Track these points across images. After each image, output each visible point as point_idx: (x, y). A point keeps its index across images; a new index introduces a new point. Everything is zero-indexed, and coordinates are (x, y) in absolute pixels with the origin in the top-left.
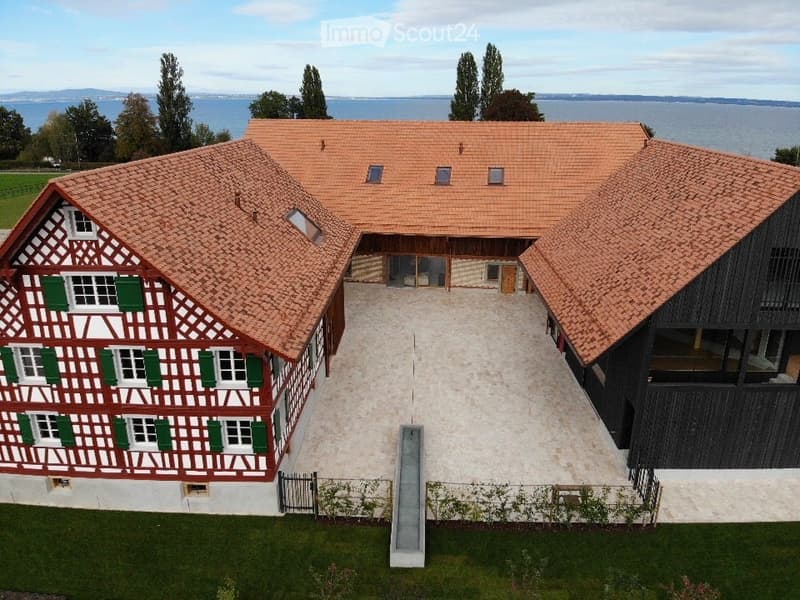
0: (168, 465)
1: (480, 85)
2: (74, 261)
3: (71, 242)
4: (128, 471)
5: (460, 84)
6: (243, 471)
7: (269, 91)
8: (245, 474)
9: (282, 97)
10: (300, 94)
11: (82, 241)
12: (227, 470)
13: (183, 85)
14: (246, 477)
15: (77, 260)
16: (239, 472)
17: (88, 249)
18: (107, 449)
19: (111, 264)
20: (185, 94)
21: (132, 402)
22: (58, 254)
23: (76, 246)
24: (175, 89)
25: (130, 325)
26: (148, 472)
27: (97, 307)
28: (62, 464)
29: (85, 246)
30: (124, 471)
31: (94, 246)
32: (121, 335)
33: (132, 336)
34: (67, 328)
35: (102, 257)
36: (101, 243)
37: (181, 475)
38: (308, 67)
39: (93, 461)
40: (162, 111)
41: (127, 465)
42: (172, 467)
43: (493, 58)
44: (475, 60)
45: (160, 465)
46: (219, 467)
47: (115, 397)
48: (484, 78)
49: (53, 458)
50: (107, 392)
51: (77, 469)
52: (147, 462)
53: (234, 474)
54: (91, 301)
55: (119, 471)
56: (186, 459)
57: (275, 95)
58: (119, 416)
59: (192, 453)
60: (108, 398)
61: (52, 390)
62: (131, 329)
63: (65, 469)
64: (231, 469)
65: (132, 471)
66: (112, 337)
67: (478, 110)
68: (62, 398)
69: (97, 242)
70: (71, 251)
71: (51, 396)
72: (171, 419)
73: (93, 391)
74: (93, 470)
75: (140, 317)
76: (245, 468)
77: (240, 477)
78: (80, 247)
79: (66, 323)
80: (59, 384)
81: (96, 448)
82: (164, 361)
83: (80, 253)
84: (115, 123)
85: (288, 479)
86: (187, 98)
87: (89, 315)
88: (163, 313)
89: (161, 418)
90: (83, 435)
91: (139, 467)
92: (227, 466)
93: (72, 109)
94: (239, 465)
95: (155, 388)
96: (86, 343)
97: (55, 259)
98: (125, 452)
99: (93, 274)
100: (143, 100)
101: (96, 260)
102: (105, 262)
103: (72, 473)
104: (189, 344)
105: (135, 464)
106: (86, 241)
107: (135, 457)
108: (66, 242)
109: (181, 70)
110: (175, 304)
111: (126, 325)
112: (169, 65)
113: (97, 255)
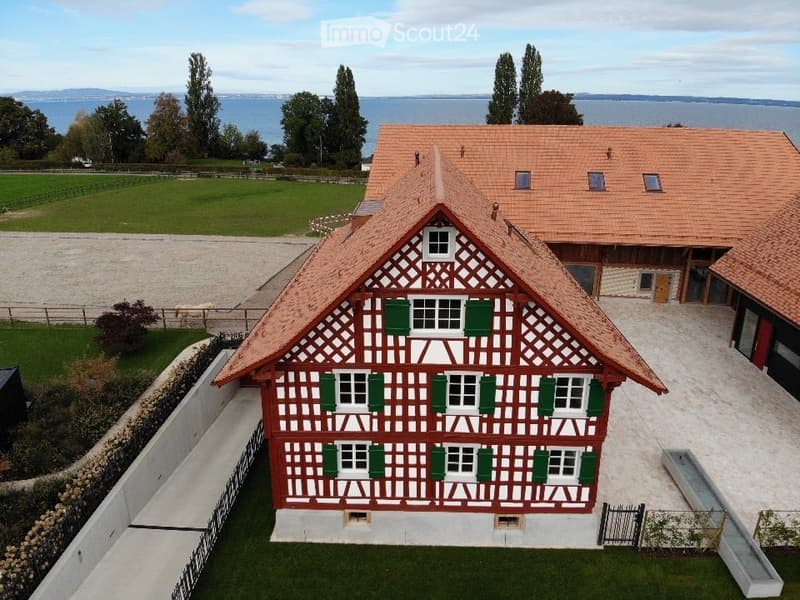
0: (482, 497)
1: (518, 86)
2: (424, 284)
3: (424, 264)
4: (437, 503)
5: (498, 85)
6: (562, 502)
7: (301, 92)
8: (564, 505)
9: (315, 98)
10: (333, 94)
11: (436, 263)
12: (546, 502)
13: (211, 85)
14: (565, 509)
15: (428, 283)
16: (558, 504)
17: (441, 272)
18: (418, 480)
19: (464, 287)
20: (213, 94)
21: (458, 429)
22: (408, 277)
23: (428, 268)
24: (203, 89)
25: (472, 350)
26: (459, 504)
27: (437, 331)
28: (364, 496)
29: (438, 268)
30: (433, 504)
31: (448, 268)
32: (460, 360)
33: (471, 362)
34: (402, 353)
35: (455, 280)
36: (457, 265)
37: (496, 507)
38: (342, 68)
39: (400, 493)
40: (190, 112)
41: (437, 496)
42: (487, 498)
43: (532, 58)
44: (514, 61)
45: (474, 497)
46: (538, 498)
47: (439, 425)
48: (523, 79)
49: (354, 490)
50: (431, 419)
51: (380, 502)
52: (460, 493)
53: (552, 505)
54: (431, 325)
55: (427, 503)
56: (504, 490)
57: (306, 95)
58: (438, 445)
59: (511, 484)
60: (431, 426)
61: (372, 417)
62: (472, 355)
63: (366, 502)
64: (550, 501)
65: (441, 503)
66: (450, 363)
67: (516, 111)
68: (381, 426)
69: (452, 264)
70: (423, 274)
71: (369, 424)
72: (495, 448)
73: (418, 418)
74: (398, 502)
75: (484, 342)
76: (565, 499)
77: (558, 508)
78: (433, 270)
79: (402, 348)
80: (381, 411)
81: (406, 479)
82: (500, 388)
83: (432, 276)
84: (146, 123)
85: (614, 511)
86: (215, 99)
87: (429, 340)
88: (509, 338)
89: (484, 447)
90: (394, 465)
91: (450, 498)
92: (546, 498)
93: (102, 109)
94: (560, 496)
95: (485, 416)
96: (418, 368)
97: (403, 282)
98: (437, 484)
99: (437, 298)
100: (175, 101)
101: (448, 283)
102: (458, 285)
103: (374, 506)
104: (531, 370)
105: (446, 495)
106: (441, 263)
107: (448, 488)
108: (419, 265)
109: (209, 70)
110: (524, 328)
111: (467, 349)
112: (197, 65)
113: (451, 279)
